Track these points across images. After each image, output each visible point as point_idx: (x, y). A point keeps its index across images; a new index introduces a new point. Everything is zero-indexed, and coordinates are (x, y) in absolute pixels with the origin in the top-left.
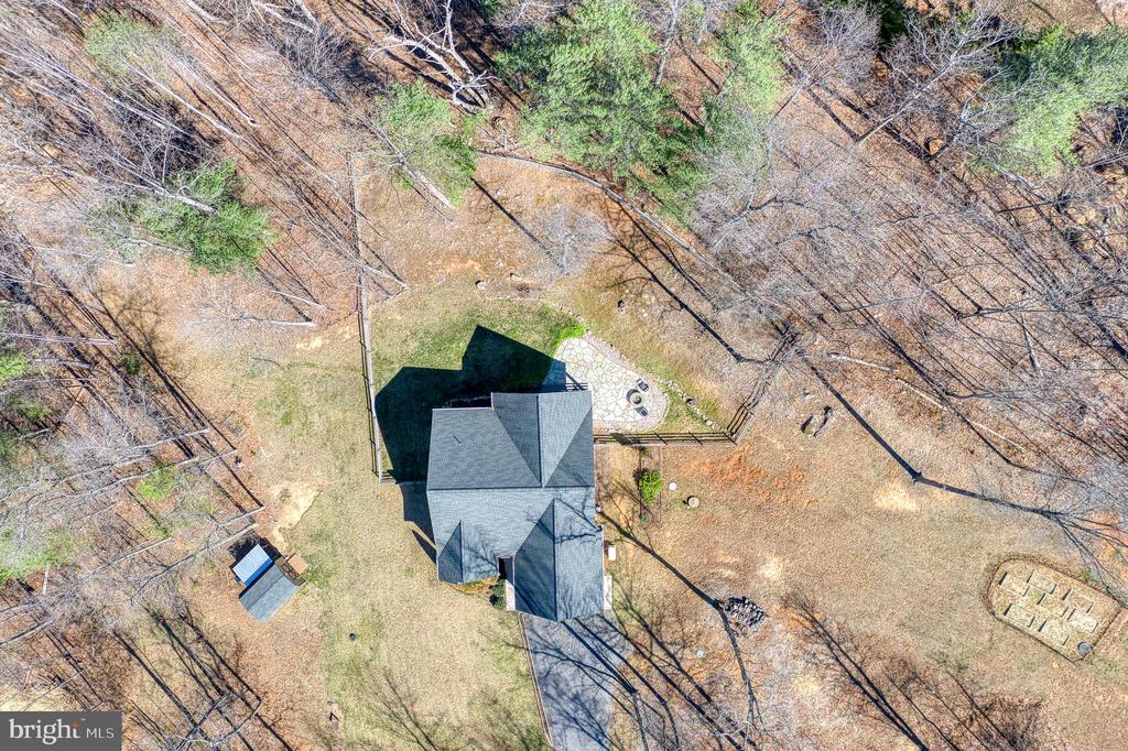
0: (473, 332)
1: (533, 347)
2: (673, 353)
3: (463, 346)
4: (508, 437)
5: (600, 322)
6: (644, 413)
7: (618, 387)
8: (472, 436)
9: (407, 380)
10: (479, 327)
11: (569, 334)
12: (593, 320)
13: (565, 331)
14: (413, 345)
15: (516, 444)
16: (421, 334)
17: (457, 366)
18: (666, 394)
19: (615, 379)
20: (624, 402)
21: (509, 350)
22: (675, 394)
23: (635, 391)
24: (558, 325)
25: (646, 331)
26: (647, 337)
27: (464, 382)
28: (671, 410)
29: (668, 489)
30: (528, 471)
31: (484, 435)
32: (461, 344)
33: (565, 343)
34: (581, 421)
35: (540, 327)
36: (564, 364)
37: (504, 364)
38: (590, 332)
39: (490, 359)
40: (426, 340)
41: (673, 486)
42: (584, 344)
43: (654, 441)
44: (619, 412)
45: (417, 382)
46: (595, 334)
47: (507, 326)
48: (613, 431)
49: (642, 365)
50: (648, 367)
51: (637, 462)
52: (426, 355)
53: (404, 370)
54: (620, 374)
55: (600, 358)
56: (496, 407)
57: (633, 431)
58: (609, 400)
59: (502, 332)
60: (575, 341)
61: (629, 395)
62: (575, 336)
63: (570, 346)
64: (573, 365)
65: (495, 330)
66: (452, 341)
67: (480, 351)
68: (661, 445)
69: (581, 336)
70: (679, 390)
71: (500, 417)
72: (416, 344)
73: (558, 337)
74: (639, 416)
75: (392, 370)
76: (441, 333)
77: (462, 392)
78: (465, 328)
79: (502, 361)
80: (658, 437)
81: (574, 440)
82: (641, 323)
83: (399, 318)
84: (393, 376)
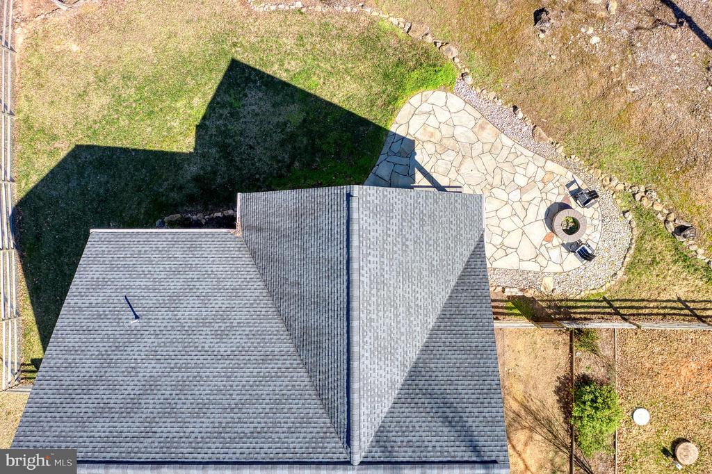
0: (220, 76)
1: (347, 107)
2: (653, 125)
3: (198, 105)
4: (266, 307)
5: (491, 57)
6: (586, 255)
7: (526, 197)
8: (174, 301)
9: (81, 174)
10: (234, 64)
11: (422, 83)
12: (476, 54)
13: (415, 75)
14: (99, 102)
15: (288, 327)
16: (115, 80)
17: (185, 144)
18: (630, 216)
19: (521, 181)
20: (540, 230)
21: (294, 114)
22: (651, 214)
23: (564, 206)
24: (400, 63)
25: (595, 75)
26: (597, 90)
27: (197, 179)
28: (639, 250)
29: (630, 421)
30: (314, 407)
31: (205, 300)
32: (196, 100)
33: (415, 100)
34: (460, 268)
35: (363, 68)
36: (413, 142)
37: (282, 143)
38: (469, 80)
39: (255, 130)
40: (124, 93)
41: (642, 417)
42: (456, 102)
43: (603, 317)
44: (527, 251)
45: (103, 178)
46: (481, 84)
47: (294, 66)
48: (515, 292)
49: (579, 151)
50: (592, 157)
51: (563, 360)
52: (123, 122)
53: (78, 151)
54: (532, 169)
55: (489, 133)
56: (248, 228)
57: (557, 294)
58: (508, 225)
59: (284, 76)
60: (437, 97)
61: (550, 216)
62: (436, 86)
63: (426, 107)
64: (430, 148)
65: (269, 71)
66: (176, 94)
67: (234, 115)
68: (618, 325)
69: (447, 88)
70: (658, 208)
71: (253, 253)
72: (105, 100)
73: (400, 86)
74: (573, 261)
75: (51, 154)
76: (157, 77)
77: (191, 199)
78: (207, 67)
79: (277, 137)
80: (612, 308)
81: (442, 318)
82: (584, 58)
83: (75, 48)
84: (54, 164)
